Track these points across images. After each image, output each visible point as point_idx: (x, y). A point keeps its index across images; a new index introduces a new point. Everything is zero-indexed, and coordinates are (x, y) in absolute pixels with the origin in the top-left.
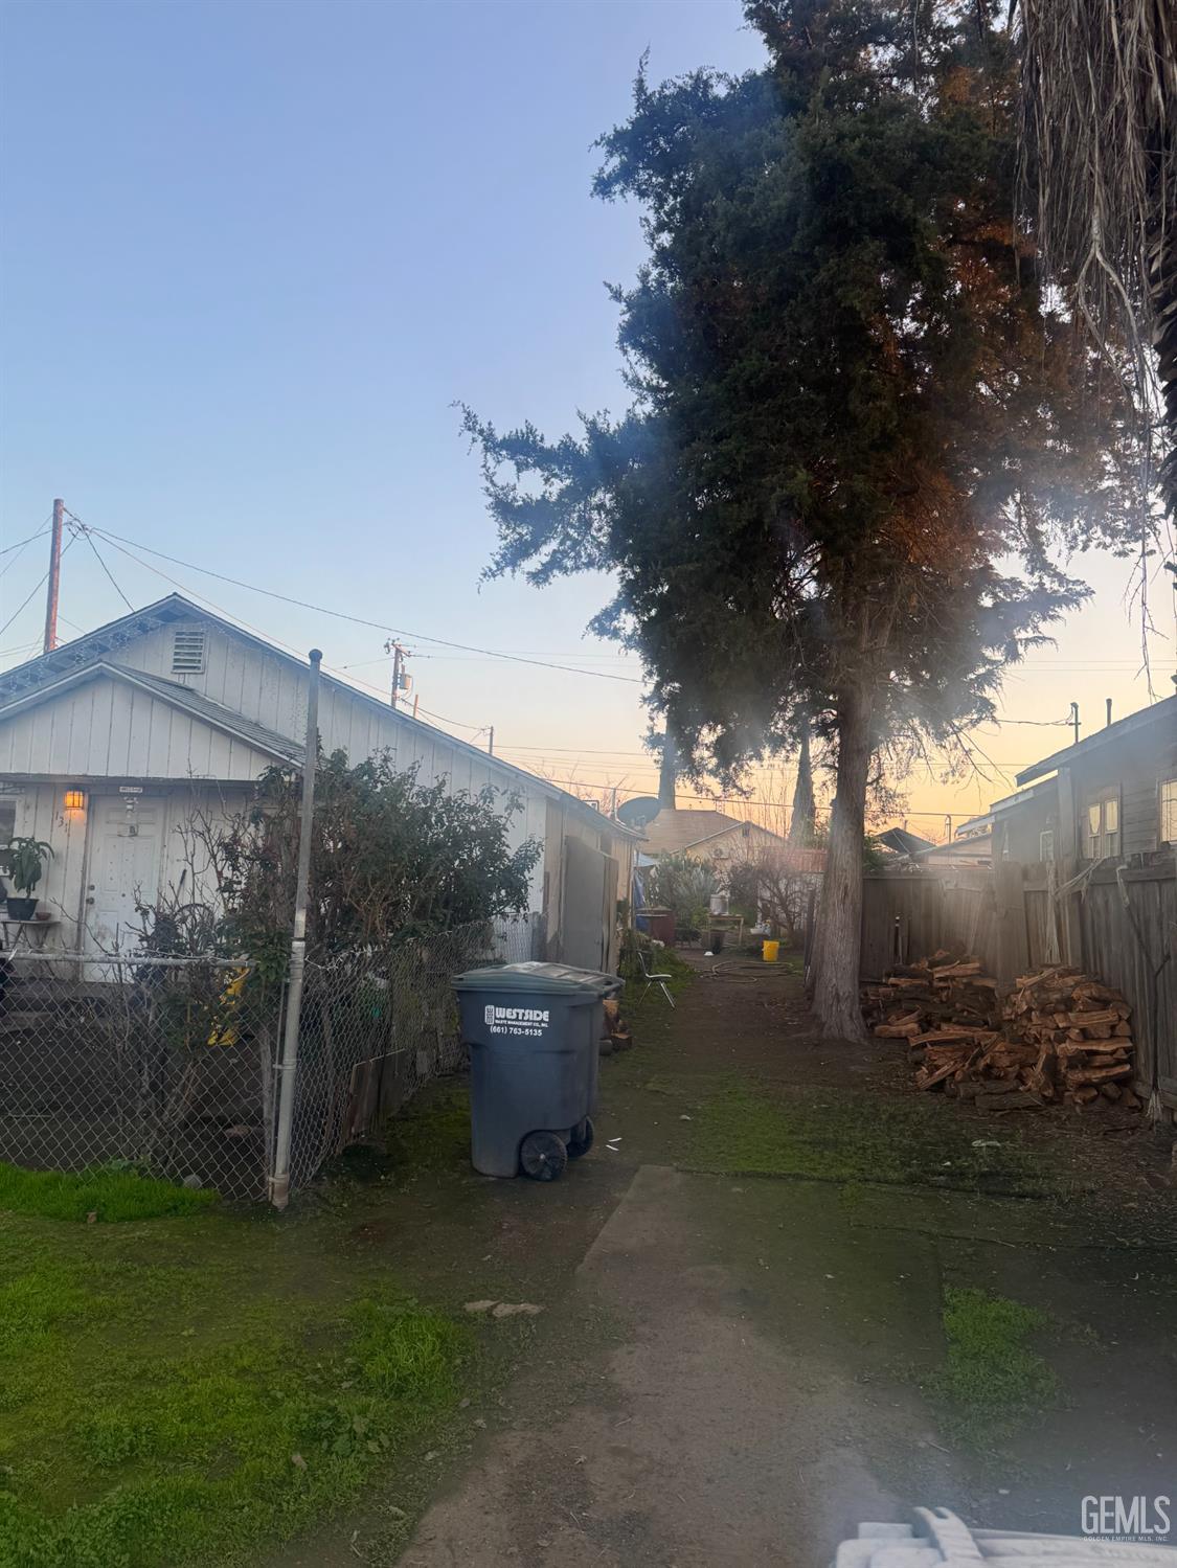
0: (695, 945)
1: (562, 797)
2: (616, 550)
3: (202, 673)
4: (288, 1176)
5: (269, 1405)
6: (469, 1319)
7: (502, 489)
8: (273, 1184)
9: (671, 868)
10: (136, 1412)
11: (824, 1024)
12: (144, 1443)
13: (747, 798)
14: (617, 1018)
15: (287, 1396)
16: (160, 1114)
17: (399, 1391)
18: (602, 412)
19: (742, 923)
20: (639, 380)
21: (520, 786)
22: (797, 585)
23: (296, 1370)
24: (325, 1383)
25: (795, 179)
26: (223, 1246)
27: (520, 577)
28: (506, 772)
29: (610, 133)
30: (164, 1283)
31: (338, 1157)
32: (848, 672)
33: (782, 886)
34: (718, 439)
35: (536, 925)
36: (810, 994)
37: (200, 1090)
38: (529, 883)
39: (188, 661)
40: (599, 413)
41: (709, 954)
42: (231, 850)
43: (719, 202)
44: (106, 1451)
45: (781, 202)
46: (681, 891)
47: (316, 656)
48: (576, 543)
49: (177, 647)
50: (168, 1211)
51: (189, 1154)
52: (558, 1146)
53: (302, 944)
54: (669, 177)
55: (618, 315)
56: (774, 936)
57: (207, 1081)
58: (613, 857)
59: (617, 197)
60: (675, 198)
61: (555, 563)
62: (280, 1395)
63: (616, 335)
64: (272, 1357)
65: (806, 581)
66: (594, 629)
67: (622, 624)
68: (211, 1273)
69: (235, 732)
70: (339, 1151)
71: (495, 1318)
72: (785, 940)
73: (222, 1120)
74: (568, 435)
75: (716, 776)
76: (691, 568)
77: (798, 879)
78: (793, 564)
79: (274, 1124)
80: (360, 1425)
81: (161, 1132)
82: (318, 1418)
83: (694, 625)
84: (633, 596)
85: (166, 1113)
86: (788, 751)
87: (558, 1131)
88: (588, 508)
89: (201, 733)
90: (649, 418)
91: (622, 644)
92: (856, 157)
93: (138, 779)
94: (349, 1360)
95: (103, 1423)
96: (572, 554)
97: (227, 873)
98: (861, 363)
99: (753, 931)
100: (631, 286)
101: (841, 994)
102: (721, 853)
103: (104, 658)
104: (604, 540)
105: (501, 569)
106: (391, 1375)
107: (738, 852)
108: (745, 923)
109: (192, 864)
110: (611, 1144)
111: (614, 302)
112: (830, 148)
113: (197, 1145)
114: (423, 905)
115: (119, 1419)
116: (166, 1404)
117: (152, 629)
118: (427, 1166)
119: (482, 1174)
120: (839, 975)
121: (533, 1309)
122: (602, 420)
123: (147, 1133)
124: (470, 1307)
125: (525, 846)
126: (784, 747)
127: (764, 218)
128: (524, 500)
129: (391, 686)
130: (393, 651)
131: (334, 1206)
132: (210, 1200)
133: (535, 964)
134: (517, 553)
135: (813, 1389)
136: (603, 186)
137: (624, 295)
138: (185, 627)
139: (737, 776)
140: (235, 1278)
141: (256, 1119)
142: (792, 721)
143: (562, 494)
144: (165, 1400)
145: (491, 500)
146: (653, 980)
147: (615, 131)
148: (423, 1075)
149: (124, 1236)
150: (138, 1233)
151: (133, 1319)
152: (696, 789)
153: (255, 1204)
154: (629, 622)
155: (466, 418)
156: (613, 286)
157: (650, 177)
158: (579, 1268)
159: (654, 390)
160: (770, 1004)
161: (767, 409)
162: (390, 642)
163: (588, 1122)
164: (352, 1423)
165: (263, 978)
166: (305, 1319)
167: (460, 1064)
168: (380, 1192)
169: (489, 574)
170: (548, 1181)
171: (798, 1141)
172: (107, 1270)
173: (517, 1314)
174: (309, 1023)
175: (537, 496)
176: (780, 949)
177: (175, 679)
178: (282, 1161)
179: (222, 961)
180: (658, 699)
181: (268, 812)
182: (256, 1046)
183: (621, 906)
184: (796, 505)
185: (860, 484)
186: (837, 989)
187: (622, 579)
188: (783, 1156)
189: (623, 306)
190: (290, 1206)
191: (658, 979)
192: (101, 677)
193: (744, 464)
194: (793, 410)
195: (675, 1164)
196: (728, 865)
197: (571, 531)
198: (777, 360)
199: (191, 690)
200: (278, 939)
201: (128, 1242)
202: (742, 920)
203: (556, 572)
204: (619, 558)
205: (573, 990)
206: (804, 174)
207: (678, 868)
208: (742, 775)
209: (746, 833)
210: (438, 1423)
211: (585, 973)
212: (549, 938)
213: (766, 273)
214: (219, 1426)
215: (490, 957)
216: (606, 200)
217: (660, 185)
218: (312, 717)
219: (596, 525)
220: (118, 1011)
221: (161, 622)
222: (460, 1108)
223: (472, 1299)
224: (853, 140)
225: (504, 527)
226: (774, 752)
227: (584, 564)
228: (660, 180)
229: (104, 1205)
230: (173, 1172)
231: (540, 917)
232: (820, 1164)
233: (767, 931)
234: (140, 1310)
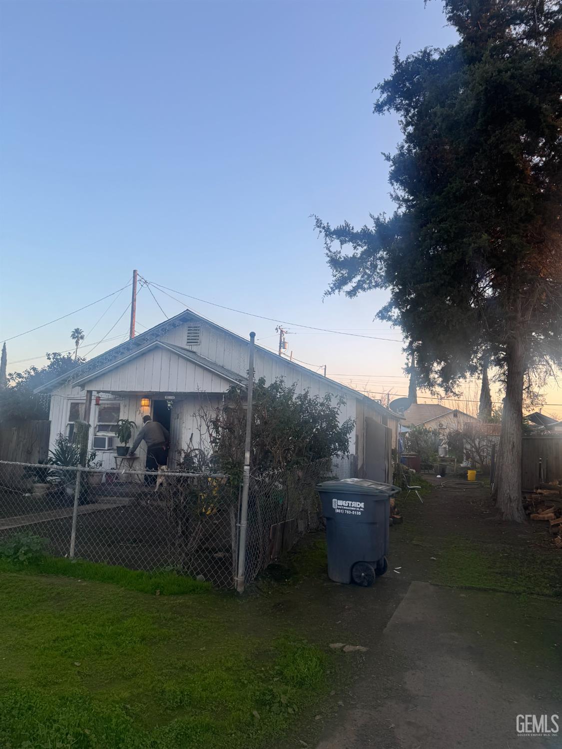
0: (430, 472)
1: (364, 398)
2: (390, 278)
3: (199, 345)
4: (244, 577)
5: (241, 686)
6: (332, 652)
7: (334, 253)
8: (237, 581)
9: (416, 433)
10: (182, 684)
11: (503, 513)
12: (186, 699)
13: (459, 398)
14: (395, 508)
15: (249, 683)
16: (186, 545)
17: (301, 684)
18: (382, 214)
19: (456, 461)
20: (398, 197)
21: (345, 393)
22: (482, 291)
23: (252, 670)
24: (266, 678)
25: (477, 94)
26: (216, 609)
27: (343, 294)
28: (336, 387)
29: (382, 83)
30: (191, 625)
31: (265, 569)
32: (512, 333)
33: (477, 443)
34: (440, 222)
35: (352, 461)
36: (495, 497)
37: (204, 535)
38: (349, 440)
39: (193, 340)
40: (380, 214)
41: (439, 476)
42: (216, 423)
43: (438, 109)
44: (170, 702)
45: (470, 106)
46: (422, 445)
47: (253, 335)
48: (369, 276)
49: (188, 333)
50: (190, 591)
51: (199, 565)
52: (371, 569)
53: (248, 467)
54: (411, 100)
55: (389, 167)
56: (473, 468)
57: (207, 530)
58: (388, 427)
59: (386, 112)
60: (414, 110)
61: (359, 286)
62: (246, 682)
63: (387, 176)
64: (241, 663)
65: (487, 288)
66: (379, 317)
67: (393, 314)
68: (211, 622)
69: (214, 371)
70: (266, 566)
71: (345, 652)
72: (478, 470)
73: (214, 549)
74: (365, 226)
75: (442, 387)
76: (428, 284)
77: (485, 438)
78: (479, 280)
79: (237, 552)
80: (284, 699)
81: (187, 555)
82: (264, 694)
83: (430, 312)
84: (398, 300)
85: (189, 545)
86: (479, 374)
87: (371, 562)
88: (375, 259)
89: (199, 371)
90: (405, 214)
91: (392, 323)
92: (508, 80)
93: (173, 392)
94: (277, 668)
95: (168, 689)
96: (368, 282)
97: (214, 435)
98: (513, 180)
99: (462, 465)
100: (394, 152)
101: (512, 497)
102: (442, 425)
103: (158, 339)
104: (383, 274)
105: (333, 290)
106: (297, 676)
107: (452, 425)
108: (457, 461)
109: (200, 431)
110: (396, 570)
111: (386, 161)
112: (495, 78)
113: (203, 561)
114: (300, 450)
115: (175, 687)
116: (195, 682)
117: (178, 326)
118: (307, 576)
119: (334, 582)
120: (511, 488)
121: (363, 649)
122: (382, 217)
123: (180, 554)
124: (332, 645)
125: (347, 422)
126: (477, 372)
127: (461, 115)
128: (344, 258)
129: (279, 348)
130: (279, 331)
131: (265, 592)
132: (209, 587)
133: (356, 479)
134: (340, 284)
135: (511, 701)
136: (379, 108)
137: (392, 157)
138: (192, 324)
139: (453, 387)
140: (223, 624)
141: (228, 550)
142: (480, 359)
143: (363, 253)
144: (195, 680)
145: (329, 259)
146: (411, 489)
147: (385, 81)
148: (301, 533)
149: (172, 602)
150: (178, 601)
151: (178, 641)
152: (431, 393)
153: (229, 590)
154: (395, 312)
155: (317, 222)
156: (386, 154)
157: (402, 101)
158: (385, 631)
159: (406, 201)
160: (473, 502)
161: (465, 206)
162: (278, 327)
163: (385, 559)
164: (281, 698)
165: (232, 483)
166: (255, 646)
167: (318, 527)
168: (286, 587)
169: (328, 293)
170: (366, 586)
171: (494, 572)
172: (166, 617)
173: (356, 651)
174: (251, 504)
175: (350, 255)
176: (476, 475)
177: (187, 347)
178: (241, 571)
179: (213, 475)
180: (410, 349)
181: (231, 407)
182: (228, 514)
183: (394, 452)
184: (482, 251)
185: (515, 239)
186: (510, 495)
187: (393, 292)
188: (486, 579)
189: (391, 163)
190: (245, 592)
191: (414, 489)
192: (156, 348)
193: (455, 233)
194: (478, 206)
195: (430, 581)
196: (447, 431)
197: (367, 271)
198: (469, 182)
199: (194, 352)
200: (238, 465)
201: (174, 605)
202: (456, 459)
203: (360, 290)
204: (391, 282)
205: (376, 493)
206: (482, 91)
207: (420, 433)
208: (455, 386)
209: (455, 416)
210: (321, 701)
211: (381, 484)
212: (359, 467)
213: (463, 140)
214: (219, 694)
215: (331, 476)
216: (380, 114)
217: (407, 104)
218: (251, 364)
219: (379, 267)
220: (168, 497)
221: (181, 323)
222: (321, 549)
223: (333, 642)
224: (506, 72)
225: (335, 271)
226: (472, 374)
227: (373, 286)
228: (407, 102)
229: (163, 587)
230: (192, 573)
231: (354, 457)
232: (506, 584)
233: (469, 466)
234: (181, 637)
